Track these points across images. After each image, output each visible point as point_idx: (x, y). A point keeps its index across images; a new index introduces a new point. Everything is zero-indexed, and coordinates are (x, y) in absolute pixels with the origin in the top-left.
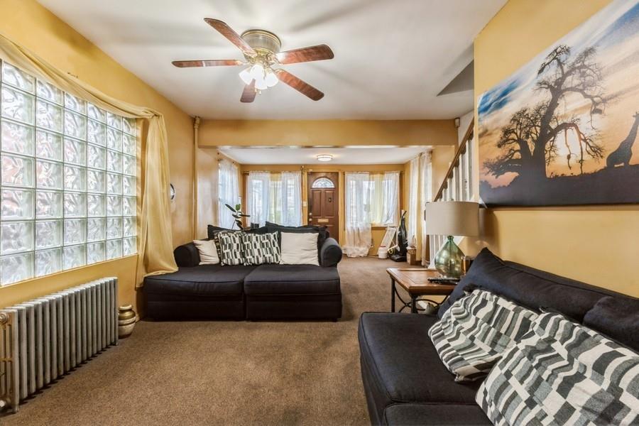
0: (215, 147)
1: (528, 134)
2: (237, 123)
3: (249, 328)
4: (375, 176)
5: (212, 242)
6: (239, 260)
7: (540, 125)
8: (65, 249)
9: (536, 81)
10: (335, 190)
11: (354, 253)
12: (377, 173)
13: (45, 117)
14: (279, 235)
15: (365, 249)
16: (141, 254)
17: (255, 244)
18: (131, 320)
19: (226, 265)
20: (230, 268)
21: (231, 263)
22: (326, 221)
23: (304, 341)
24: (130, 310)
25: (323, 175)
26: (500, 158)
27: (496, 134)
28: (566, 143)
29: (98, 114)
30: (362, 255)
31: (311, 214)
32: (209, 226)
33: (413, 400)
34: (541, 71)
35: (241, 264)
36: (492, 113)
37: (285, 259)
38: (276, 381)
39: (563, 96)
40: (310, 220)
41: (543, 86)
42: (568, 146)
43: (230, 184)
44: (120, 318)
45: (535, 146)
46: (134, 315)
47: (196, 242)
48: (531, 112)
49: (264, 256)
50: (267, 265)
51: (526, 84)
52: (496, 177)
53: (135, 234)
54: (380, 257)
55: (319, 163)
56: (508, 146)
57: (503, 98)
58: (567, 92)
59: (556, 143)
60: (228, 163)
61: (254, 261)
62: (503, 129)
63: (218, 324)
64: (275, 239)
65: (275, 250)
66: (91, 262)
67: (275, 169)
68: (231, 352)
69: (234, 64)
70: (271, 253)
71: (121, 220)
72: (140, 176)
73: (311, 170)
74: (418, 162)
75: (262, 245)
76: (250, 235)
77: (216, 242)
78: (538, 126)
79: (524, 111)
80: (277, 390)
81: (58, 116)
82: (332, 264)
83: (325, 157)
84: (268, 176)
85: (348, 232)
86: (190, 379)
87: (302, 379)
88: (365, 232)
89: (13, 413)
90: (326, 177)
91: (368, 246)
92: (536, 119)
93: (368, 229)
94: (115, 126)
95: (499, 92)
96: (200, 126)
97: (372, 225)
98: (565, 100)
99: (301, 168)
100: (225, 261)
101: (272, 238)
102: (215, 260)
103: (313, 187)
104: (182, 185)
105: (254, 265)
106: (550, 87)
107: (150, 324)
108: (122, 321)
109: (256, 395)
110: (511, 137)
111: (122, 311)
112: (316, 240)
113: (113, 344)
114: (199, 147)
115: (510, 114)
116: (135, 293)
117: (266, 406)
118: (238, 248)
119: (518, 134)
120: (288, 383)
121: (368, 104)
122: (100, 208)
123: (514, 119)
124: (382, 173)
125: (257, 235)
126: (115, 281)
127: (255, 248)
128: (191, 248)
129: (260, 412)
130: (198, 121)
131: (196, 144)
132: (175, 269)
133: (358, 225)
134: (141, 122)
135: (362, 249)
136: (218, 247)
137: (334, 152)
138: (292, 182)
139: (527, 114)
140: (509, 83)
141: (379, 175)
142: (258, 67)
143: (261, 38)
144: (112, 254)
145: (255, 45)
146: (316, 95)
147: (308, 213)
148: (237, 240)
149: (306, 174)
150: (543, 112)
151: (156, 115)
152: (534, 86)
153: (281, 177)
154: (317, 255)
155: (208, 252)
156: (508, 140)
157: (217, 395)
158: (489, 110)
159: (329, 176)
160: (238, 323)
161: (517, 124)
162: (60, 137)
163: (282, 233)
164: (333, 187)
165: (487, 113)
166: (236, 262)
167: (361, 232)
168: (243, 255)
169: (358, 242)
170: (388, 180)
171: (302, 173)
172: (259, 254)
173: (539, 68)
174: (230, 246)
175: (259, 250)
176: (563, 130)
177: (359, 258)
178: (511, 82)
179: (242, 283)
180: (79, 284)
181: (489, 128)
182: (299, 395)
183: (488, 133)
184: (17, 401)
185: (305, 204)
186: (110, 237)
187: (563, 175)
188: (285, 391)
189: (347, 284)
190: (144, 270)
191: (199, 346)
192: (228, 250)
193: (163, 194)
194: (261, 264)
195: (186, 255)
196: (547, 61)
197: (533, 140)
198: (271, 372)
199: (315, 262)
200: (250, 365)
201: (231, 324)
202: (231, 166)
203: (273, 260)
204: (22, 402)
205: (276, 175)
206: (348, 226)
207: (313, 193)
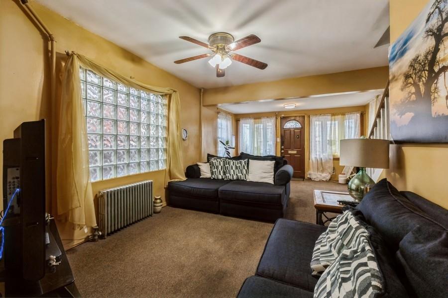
0: (215, 105)
1: (420, 77)
2: (225, 89)
3: (220, 219)
4: (336, 117)
5: (208, 164)
6: (222, 176)
7: (427, 69)
8: (130, 164)
9: (425, 30)
10: (302, 130)
11: (317, 178)
12: (338, 114)
13: (122, 100)
14: (248, 161)
15: (327, 175)
16: (167, 169)
17: (232, 167)
18: (160, 204)
19: (214, 179)
20: (216, 180)
21: (217, 177)
22: (295, 152)
23: (250, 233)
24: (160, 199)
25: (293, 118)
26: (402, 100)
27: (400, 79)
28: (445, 85)
29: (146, 95)
30: (324, 180)
31: (283, 147)
32: (208, 154)
33: (272, 277)
34: (428, 20)
35: (223, 179)
36: (398, 61)
37: (250, 178)
38: (222, 252)
39: (443, 41)
40: (283, 151)
41: (429, 33)
42: (446, 88)
43: (225, 128)
44: (155, 203)
45: (425, 89)
46: (161, 202)
47: (199, 164)
48: (421, 58)
49: (237, 175)
50: (239, 181)
51: (418, 34)
52: (401, 117)
53: (165, 158)
54: (339, 182)
55: (285, 110)
56: (407, 90)
57: (404, 47)
58: (445, 38)
59: (438, 85)
60: (224, 114)
61: (231, 177)
62: (405, 74)
63: (204, 214)
64: (245, 164)
65: (244, 171)
66: (142, 172)
67: (257, 116)
68: (204, 231)
69: (207, 56)
70: (241, 173)
71: (157, 150)
72: (167, 126)
73: (283, 115)
74: (375, 103)
75: (237, 168)
76: (229, 161)
77: (210, 164)
78: (426, 70)
79: (418, 57)
80: (220, 258)
81: (127, 98)
82: (282, 183)
83: (289, 106)
84: (252, 121)
85: (312, 161)
86: (178, 241)
87: (237, 255)
88: (327, 161)
89: (105, 239)
90: (295, 120)
91: (330, 173)
92: (425, 64)
93: (330, 159)
94: (154, 100)
95: (402, 42)
96: (204, 93)
97: (334, 156)
98: (444, 45)
99: (276, 114)
100: (213, 176)
101: (243, 163)
102: (208, 175)
103: (285, 127)
104: (193, 129)
105: (230, 180)
106: (434, 34)
107: (170, 208)
108: (155, 204)
109: (207, 258)
110: (409, 81)
111: (156, 199)
112: (273, 166)
113: (151, 215)
114: (204, 106)
115: (409, 61)
116: (164, 190)
117: (209, 265)
118: (222, 169)
119: (414, 78)
120: (228, 256)
121: (311, 64)
122: (147, 143)
123: (411, 66)
124: (343, 114)
125: (234, 161)
126: (151, 182)
127: (232, 169)
128: (195, 168)
129: (205, 267)
130: (202, 90)
131: (201, 104)
132: (185, 179)
133: (321, 156)
134: (168, 96)
135: (324, 175)
136: (211, 168)
137: (297, 102)
138: (270, 124)
139: (419, 60)
140: (407, 34)
141: (340, 117)
142: (218, 56)
143: (219, 38)
144: (153, 168)
145: (216, 43)
146: (263, 66)
147: (281, 147)
148: (222, 163)
149: (279, 118)
150: (429, 57)
151: (174, 91)
152: (424, 35)
153: (261, 122)
154: (273, 176)
155: (205, 171)
156: (407, 84)
157: (187, 252)
158: (396, 59)
159: (298, 119)
160: (215, 215)
161: (413, 69)
162: (128, 109)
163: (250, 160)
164: (300, 127)
165: (394, 61)
166: (220, 177)
167: (323, 161)
168: (224, 173)
169: (321, 169)
170: (349, 119)
171: (276, 118)
172: (234, 173)
173: (426, 17)
174: (217, 167)
175: (234, 171)
176: (443, 73)
177: (321, 182)
178: (409, 33)
179: (217, 190)
180: (135, 182)
181: (396, 74)
182: (232, 264)
183: (396, 78)
184: (106, 234)
185: (279, 140)
186: (151, 159)
187: (443, 114)
188: (224, 260)
189: (301, 200)
190: (169, 177)
191: (189, 224)
192: (216, 170)
193: (178, 135)
194: (235, 180)
195: (193, 172)
196: (432, 11)
197: (423, 83)
198: (221, 247)
199: (271, 181)
200: (211, 240)
201: (211, 215)
202: (226, 116)
203: (243, 178)
204: (108, 235)
205: (257, 120)
206: (313, 156)
207: (285, 132)
